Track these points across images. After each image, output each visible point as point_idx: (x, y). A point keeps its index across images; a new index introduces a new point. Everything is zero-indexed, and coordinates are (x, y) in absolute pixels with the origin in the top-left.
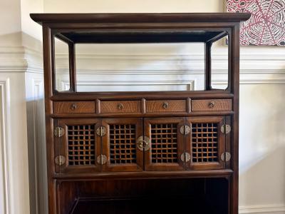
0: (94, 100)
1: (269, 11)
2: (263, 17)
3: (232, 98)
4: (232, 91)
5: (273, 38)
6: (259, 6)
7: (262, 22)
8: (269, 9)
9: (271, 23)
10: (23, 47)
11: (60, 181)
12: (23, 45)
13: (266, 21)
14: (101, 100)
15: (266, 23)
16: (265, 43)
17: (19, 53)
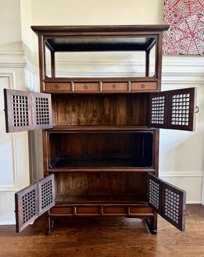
0: (70, 82)
1: (195, 29)
2: (190, 33)
3: (157, 82)
4: (157, 77)
5: (197, 49)
6: (188, 25)
7: (189, 37)
8: (195, 27)
9: (196, 38)
10: (23, 51)
11: (50, 133)
12: (23, 49)
13: (193, 36)
14: (74, 83)
15: (193, 37)
16: (191, 53)
17: (21, 55)
